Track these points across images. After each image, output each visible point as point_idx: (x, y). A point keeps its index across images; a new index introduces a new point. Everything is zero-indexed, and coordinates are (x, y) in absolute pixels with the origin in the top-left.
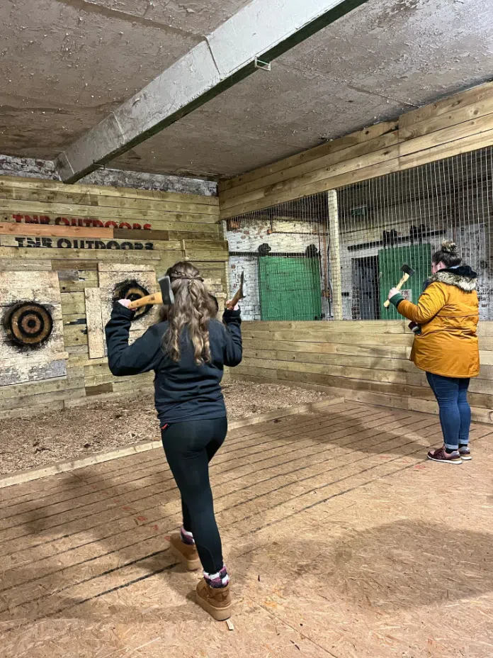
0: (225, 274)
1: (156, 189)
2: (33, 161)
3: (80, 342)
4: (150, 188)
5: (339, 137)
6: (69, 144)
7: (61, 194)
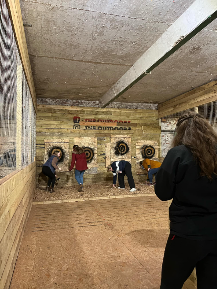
0: (159, 139)
1: (133, 108)
2: (92, 102)
3: (103, 161)
4: (131, 108)
5: (199, 87)
6: (102, 96)
7: (100, 112)
